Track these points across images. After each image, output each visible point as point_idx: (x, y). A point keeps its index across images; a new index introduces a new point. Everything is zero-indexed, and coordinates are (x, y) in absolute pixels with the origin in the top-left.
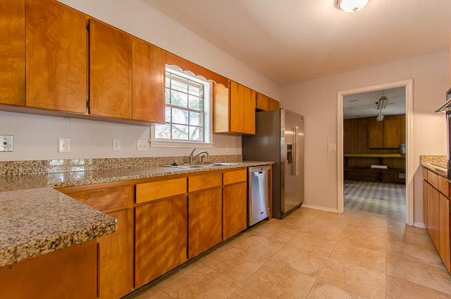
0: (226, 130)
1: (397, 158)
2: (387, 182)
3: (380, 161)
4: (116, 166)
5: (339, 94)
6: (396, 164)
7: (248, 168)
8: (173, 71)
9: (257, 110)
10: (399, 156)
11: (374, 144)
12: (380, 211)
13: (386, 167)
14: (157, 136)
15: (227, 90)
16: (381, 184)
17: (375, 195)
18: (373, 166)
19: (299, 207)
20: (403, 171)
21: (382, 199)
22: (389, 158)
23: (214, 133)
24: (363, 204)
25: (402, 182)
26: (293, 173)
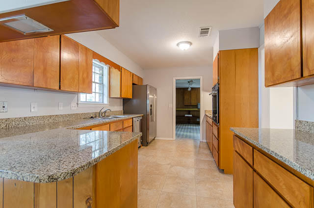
0: (119, 96)
1: (196, 111)
2: (192, 124)
3: (189, 112)
4: (61, 120)
5: (174, 79)
6: (196, 114)
7: (132, 118)
8: (96, 62)
9: (133, 84)
10: (197, 109)
11: (186, 103)
12: (190, 137)
13: (191, 116)
14: (81, 100)
15: (119, 72)
16: (189, 125)
17: (187, 130)
18: (186, 115)
19: (154, 139)
20: (199, 117)
21: (190, 132)
22: (193, 110)
23: (110, 97)
24: (183, 135)
25: (198, 123)
26: (152, 120)
